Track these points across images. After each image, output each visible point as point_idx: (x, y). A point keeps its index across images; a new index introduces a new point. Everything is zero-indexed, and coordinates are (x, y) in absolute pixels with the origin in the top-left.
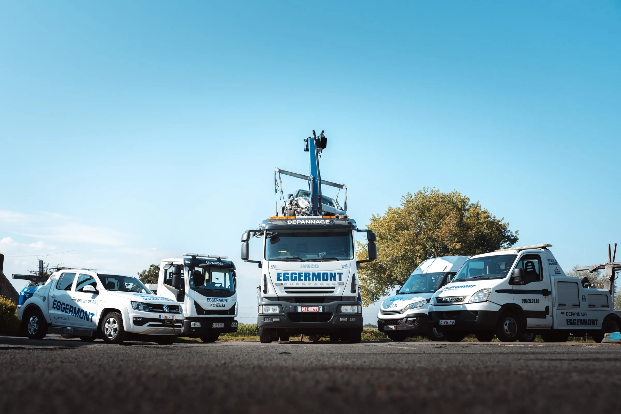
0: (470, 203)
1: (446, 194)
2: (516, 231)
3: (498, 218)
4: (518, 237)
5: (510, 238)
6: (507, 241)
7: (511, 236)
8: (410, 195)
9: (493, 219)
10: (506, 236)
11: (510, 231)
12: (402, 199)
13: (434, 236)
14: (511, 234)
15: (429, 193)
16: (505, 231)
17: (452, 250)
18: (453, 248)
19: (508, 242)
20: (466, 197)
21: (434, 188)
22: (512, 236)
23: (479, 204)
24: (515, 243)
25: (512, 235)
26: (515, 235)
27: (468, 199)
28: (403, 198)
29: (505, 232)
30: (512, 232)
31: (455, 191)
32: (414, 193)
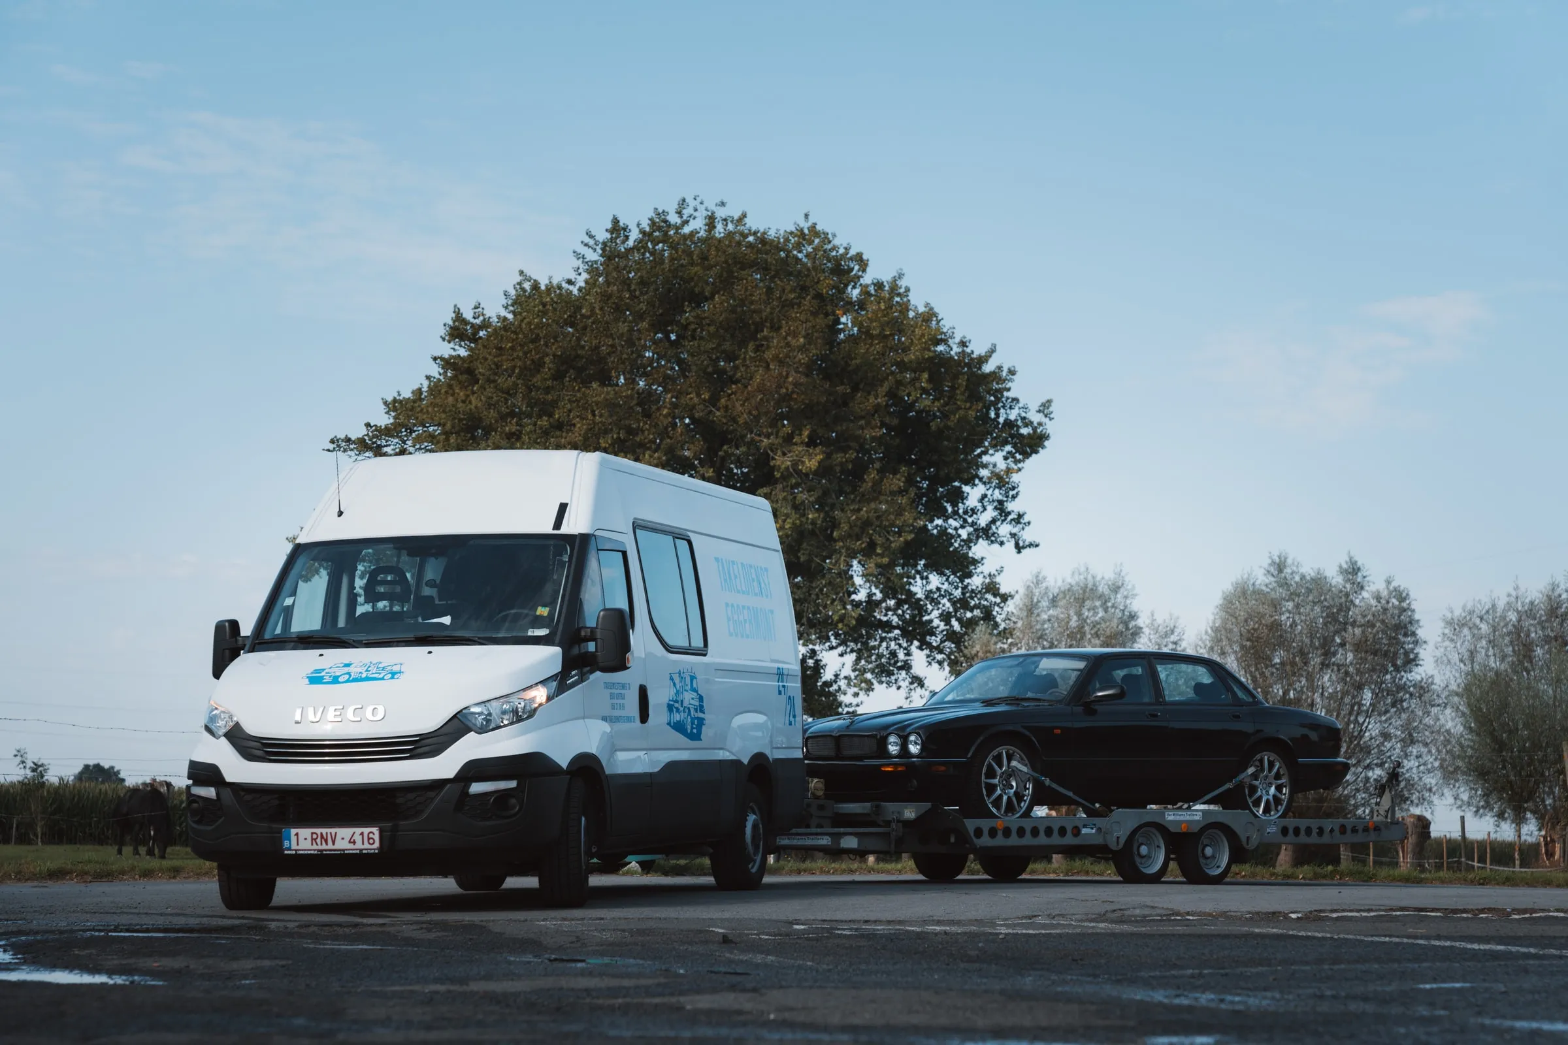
0: (867, 279)
1: (772, 234)
2: (1043, 405)
3: (977, 348)
4: (1050, 427)
5: (1018, 430)
6: (1005, 443)
7: (1019, 423)
8: (617, 229)
9: (956, 349)
10: (1001, 420)
11: (1016, 400)
12: (586, 245)
13: (718, 413)
14: (1023, 415)
15: (697, 225)
16: (998, 400)
17: (785, 477)
18: (795, 464)
19: (1008, 448)
20: (852, 252)
21: (723, 204)
22: (1027, 423)
23: (903, 283)
24: (1036, 452)
25: (1024, 419)
26: (1035, 418)
27: (859, 258)
28: (591, 242)
29: (1000, 405)
30: (1025, 408)
31: (810, 224)
32: (637, 219)
